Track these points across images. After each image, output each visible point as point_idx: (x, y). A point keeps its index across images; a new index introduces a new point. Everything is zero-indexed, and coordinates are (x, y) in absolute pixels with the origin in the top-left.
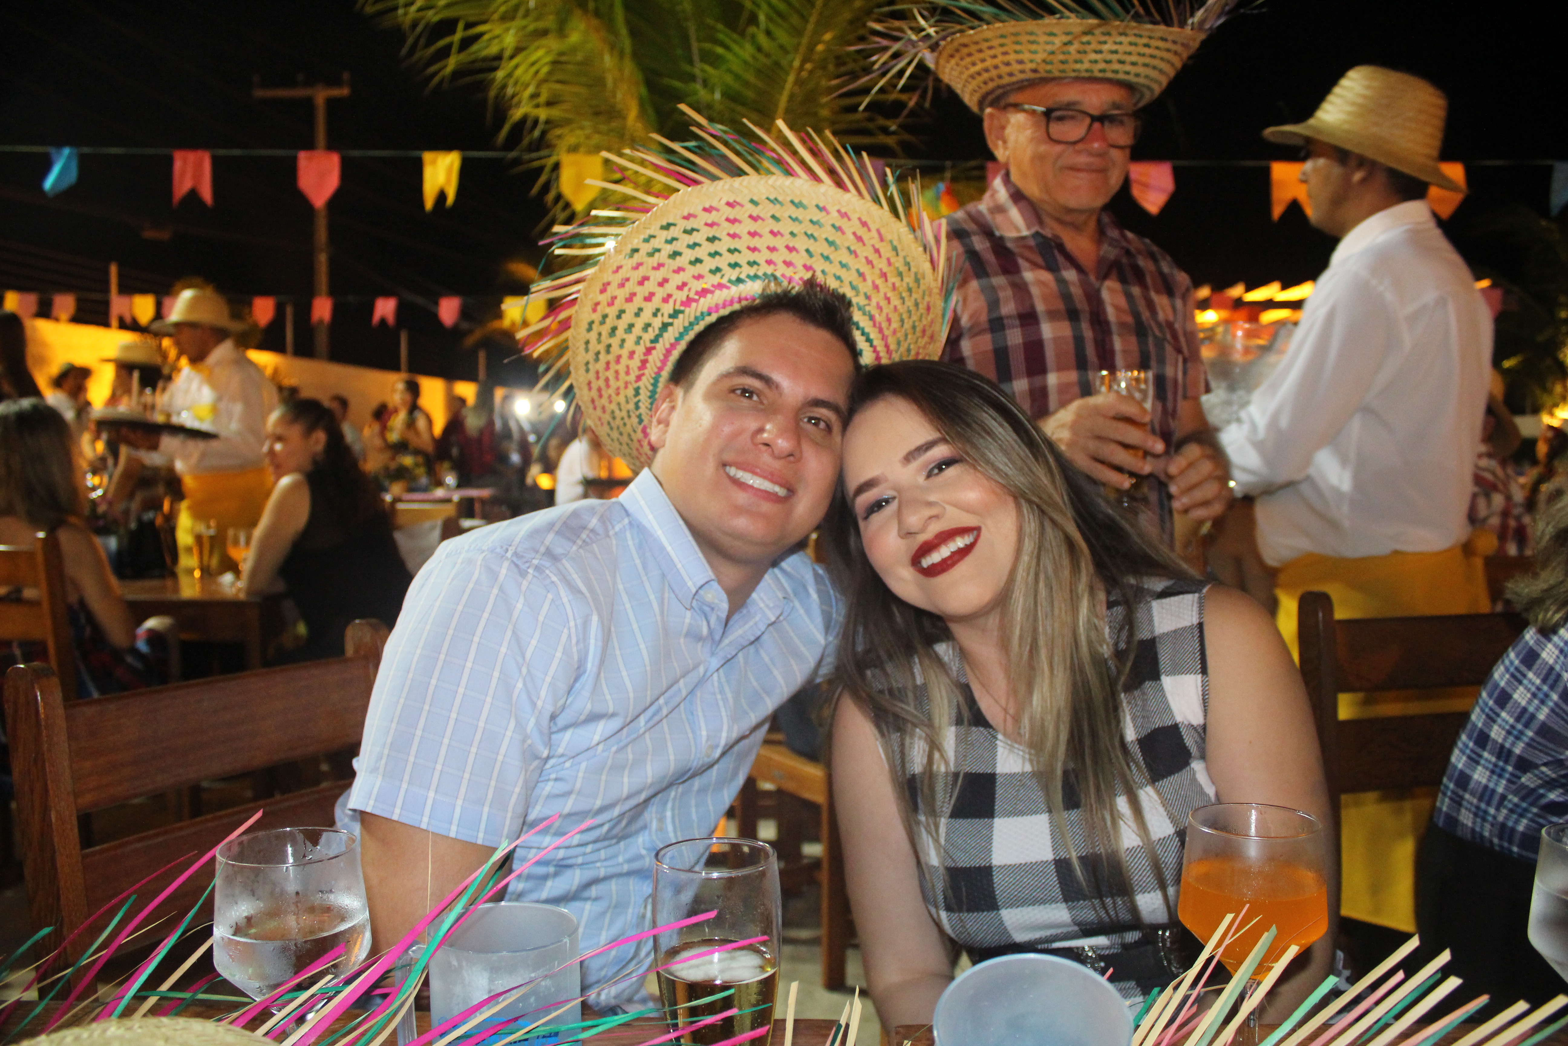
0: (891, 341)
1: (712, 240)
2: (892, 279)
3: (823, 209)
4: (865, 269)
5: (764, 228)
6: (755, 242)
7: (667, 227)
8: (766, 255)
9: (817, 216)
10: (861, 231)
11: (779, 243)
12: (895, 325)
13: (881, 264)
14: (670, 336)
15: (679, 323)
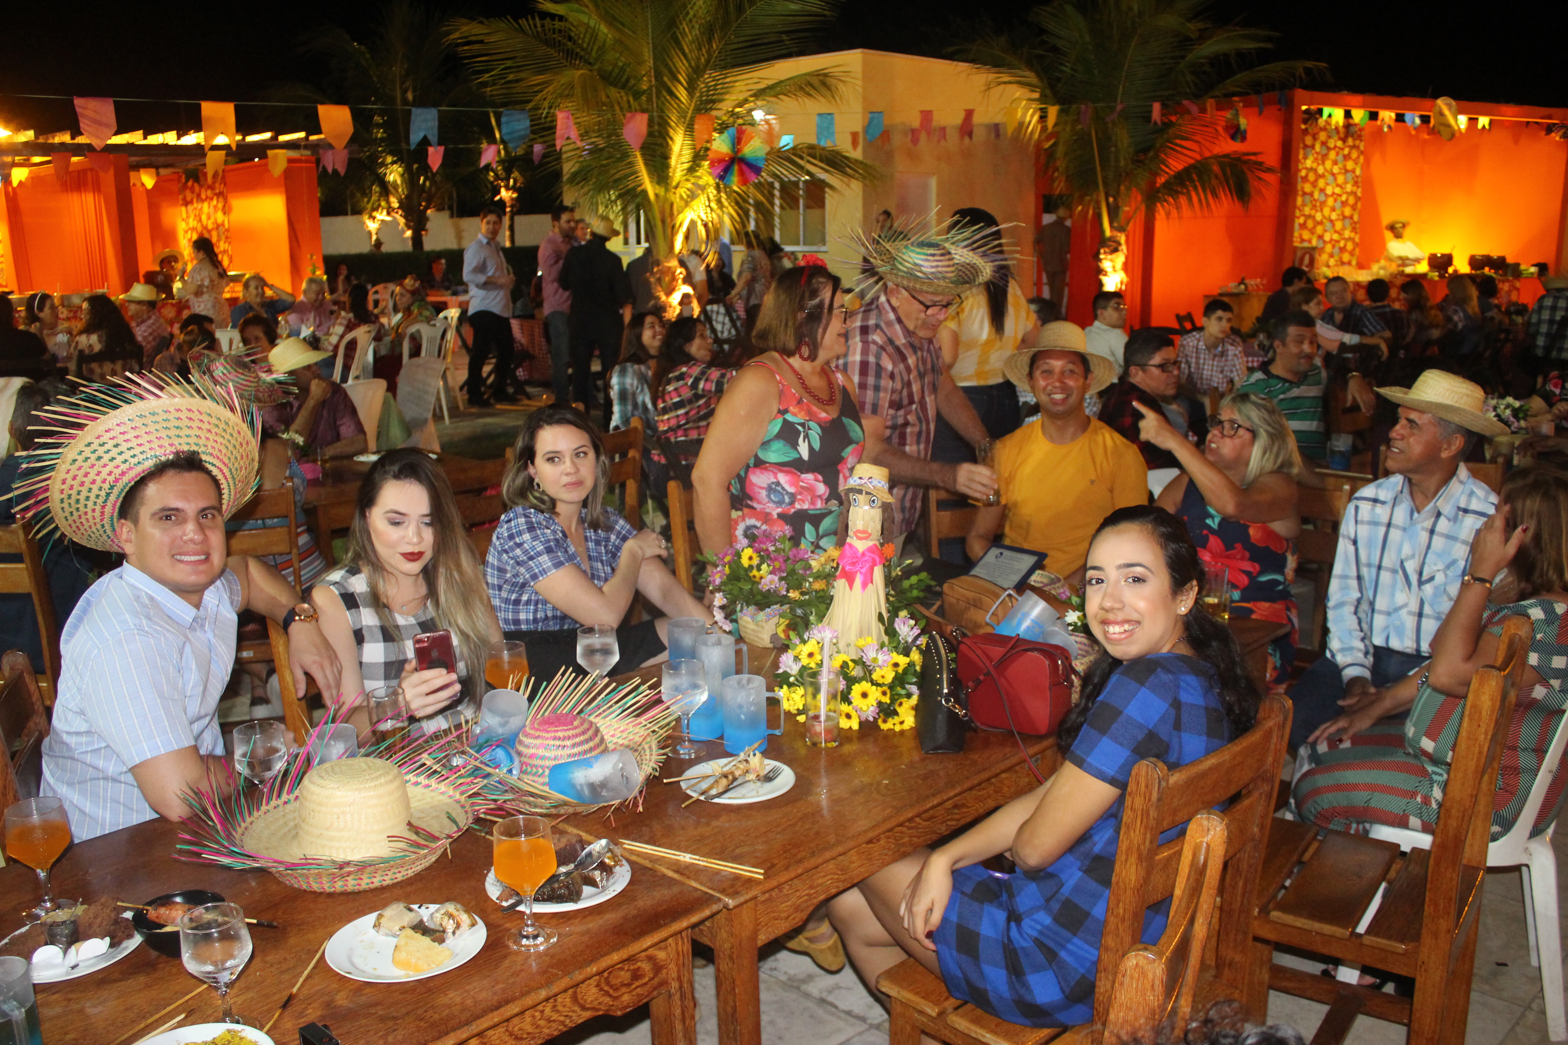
0: (226, 460)
1: (116, 446)
2: (214, 430)
3: (167, 411)
4: (198, 432)
5: (141, 432)
6: (140, 441)
7: (89, 444)
8: (148, 446)
9: (165, 416)
10: (190, 415)
11: (152, 437)
12: (224, 451)
13: (205, 426)
14: (112, 498)
15: (116, 491)
